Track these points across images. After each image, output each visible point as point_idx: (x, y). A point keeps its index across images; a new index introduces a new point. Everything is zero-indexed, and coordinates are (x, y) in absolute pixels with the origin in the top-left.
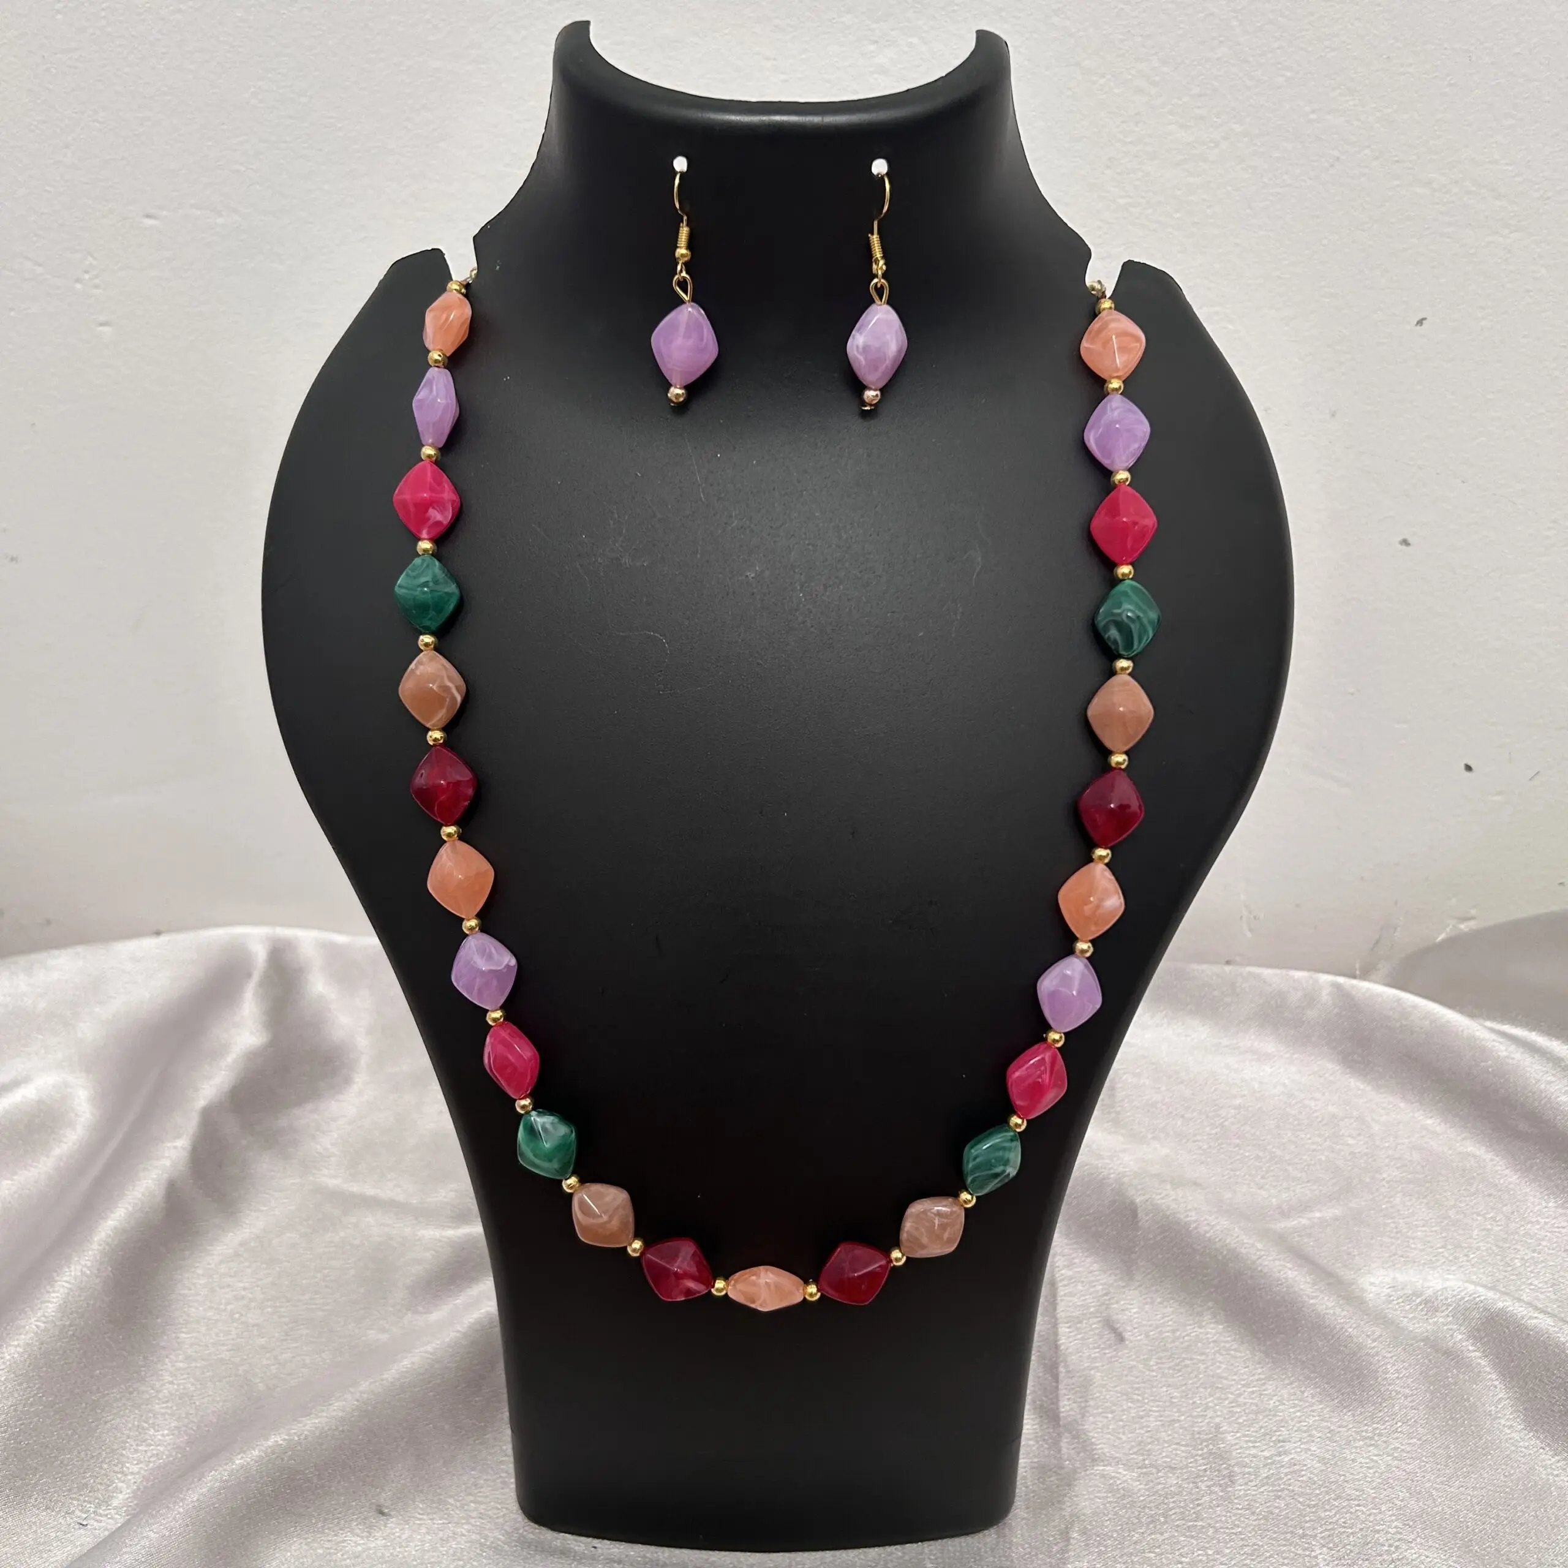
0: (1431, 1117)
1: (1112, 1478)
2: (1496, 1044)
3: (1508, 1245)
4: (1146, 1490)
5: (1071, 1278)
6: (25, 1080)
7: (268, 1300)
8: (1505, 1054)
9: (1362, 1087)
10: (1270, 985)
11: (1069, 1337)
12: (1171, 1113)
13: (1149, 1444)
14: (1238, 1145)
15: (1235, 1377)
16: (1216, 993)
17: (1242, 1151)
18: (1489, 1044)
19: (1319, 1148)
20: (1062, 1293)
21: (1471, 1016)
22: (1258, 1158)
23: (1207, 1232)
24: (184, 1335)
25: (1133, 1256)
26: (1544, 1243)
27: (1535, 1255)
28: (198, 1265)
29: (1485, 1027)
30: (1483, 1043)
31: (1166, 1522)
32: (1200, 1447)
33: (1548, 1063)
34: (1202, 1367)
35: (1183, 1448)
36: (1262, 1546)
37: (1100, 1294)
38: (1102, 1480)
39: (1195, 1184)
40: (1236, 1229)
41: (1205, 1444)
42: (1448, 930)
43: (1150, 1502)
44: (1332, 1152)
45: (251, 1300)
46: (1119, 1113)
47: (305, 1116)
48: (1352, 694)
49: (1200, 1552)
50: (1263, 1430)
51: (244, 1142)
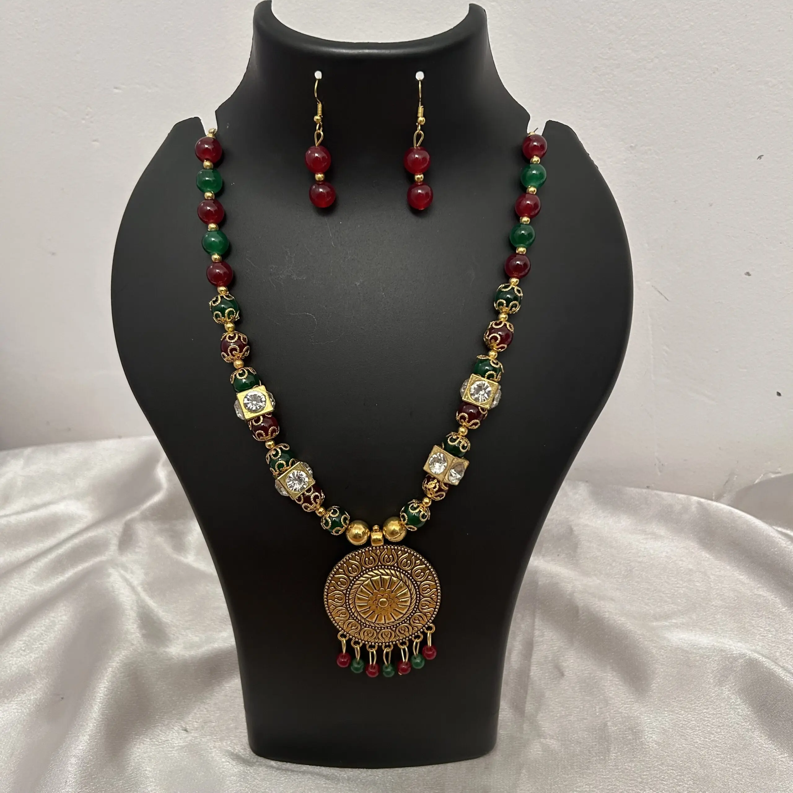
0: (743, 575)
1: (546, 745)
4: (564, 752)
10: (666, 501)
11: (536, 672)
12: (605, 562)
14: (637, 582)
15: (618, 699)
16: (637, 502)
17: (639, 585)
19: (681, 586)
20: (536, 649)
22: (647, 589)
23: (613, 624)
25: (574, 634)
30: (773, 539)
37: (555, 651)
38: (542, 745)
39: (612, 599)
40: (629, 623)
42: (761, 477)
43: (565, 758)
44: (687, 589)
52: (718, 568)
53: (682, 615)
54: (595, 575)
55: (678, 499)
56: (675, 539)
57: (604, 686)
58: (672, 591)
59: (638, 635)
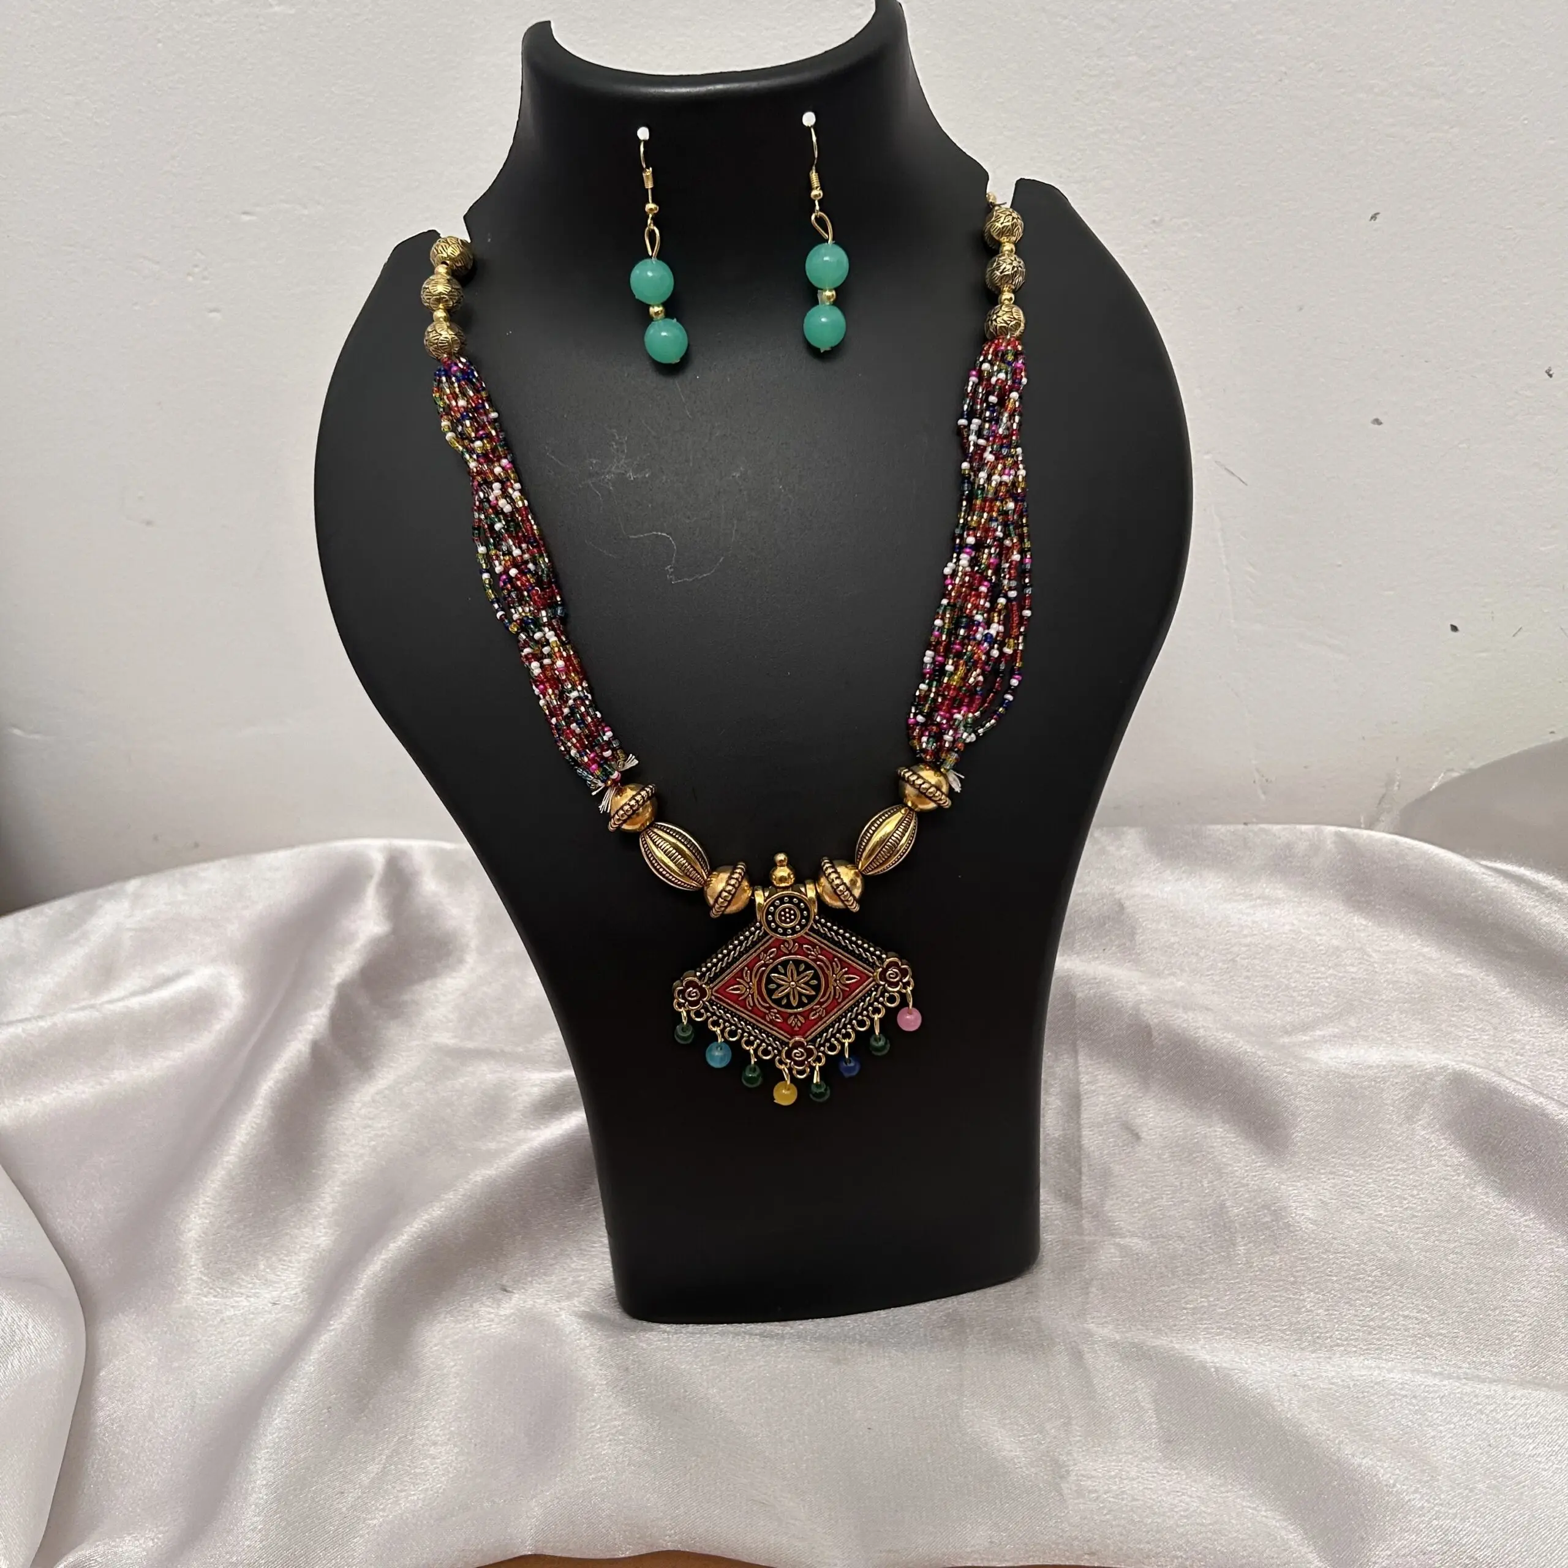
1: (1126, 1246)
4: (1157, 1254)
6: (188, 972)
10: (1280, 839)
11: (1091, 1139)
12: (1187, 952)
14: (1247, 977)
15: (1239, 1165)
16: (1230, 848)
17: (1251, 982)
18: (1480, 878)
19: (1323, 976)
20: (1086, 1104)
22: (1266, 986)
24: (337, 1166)
25: (1149, 1071)
28: (343, 1110)
32: (1206, 1220)
33: (1532, 892)
37: (1120, 1103)
38: (1118, 1248)
40: (1242, 1042)
41: (1211, 1217)
42: (1439, 779)
44: (1335, 979)
47: (425, 991)
52: (1384, 940)
53: (1332, 1022)
54: (1173, 974)
55: (1302, 833)
56: (1305, 902)
57: (1212, 1147)
58: (1309, 985)
59: (1259, 1057)
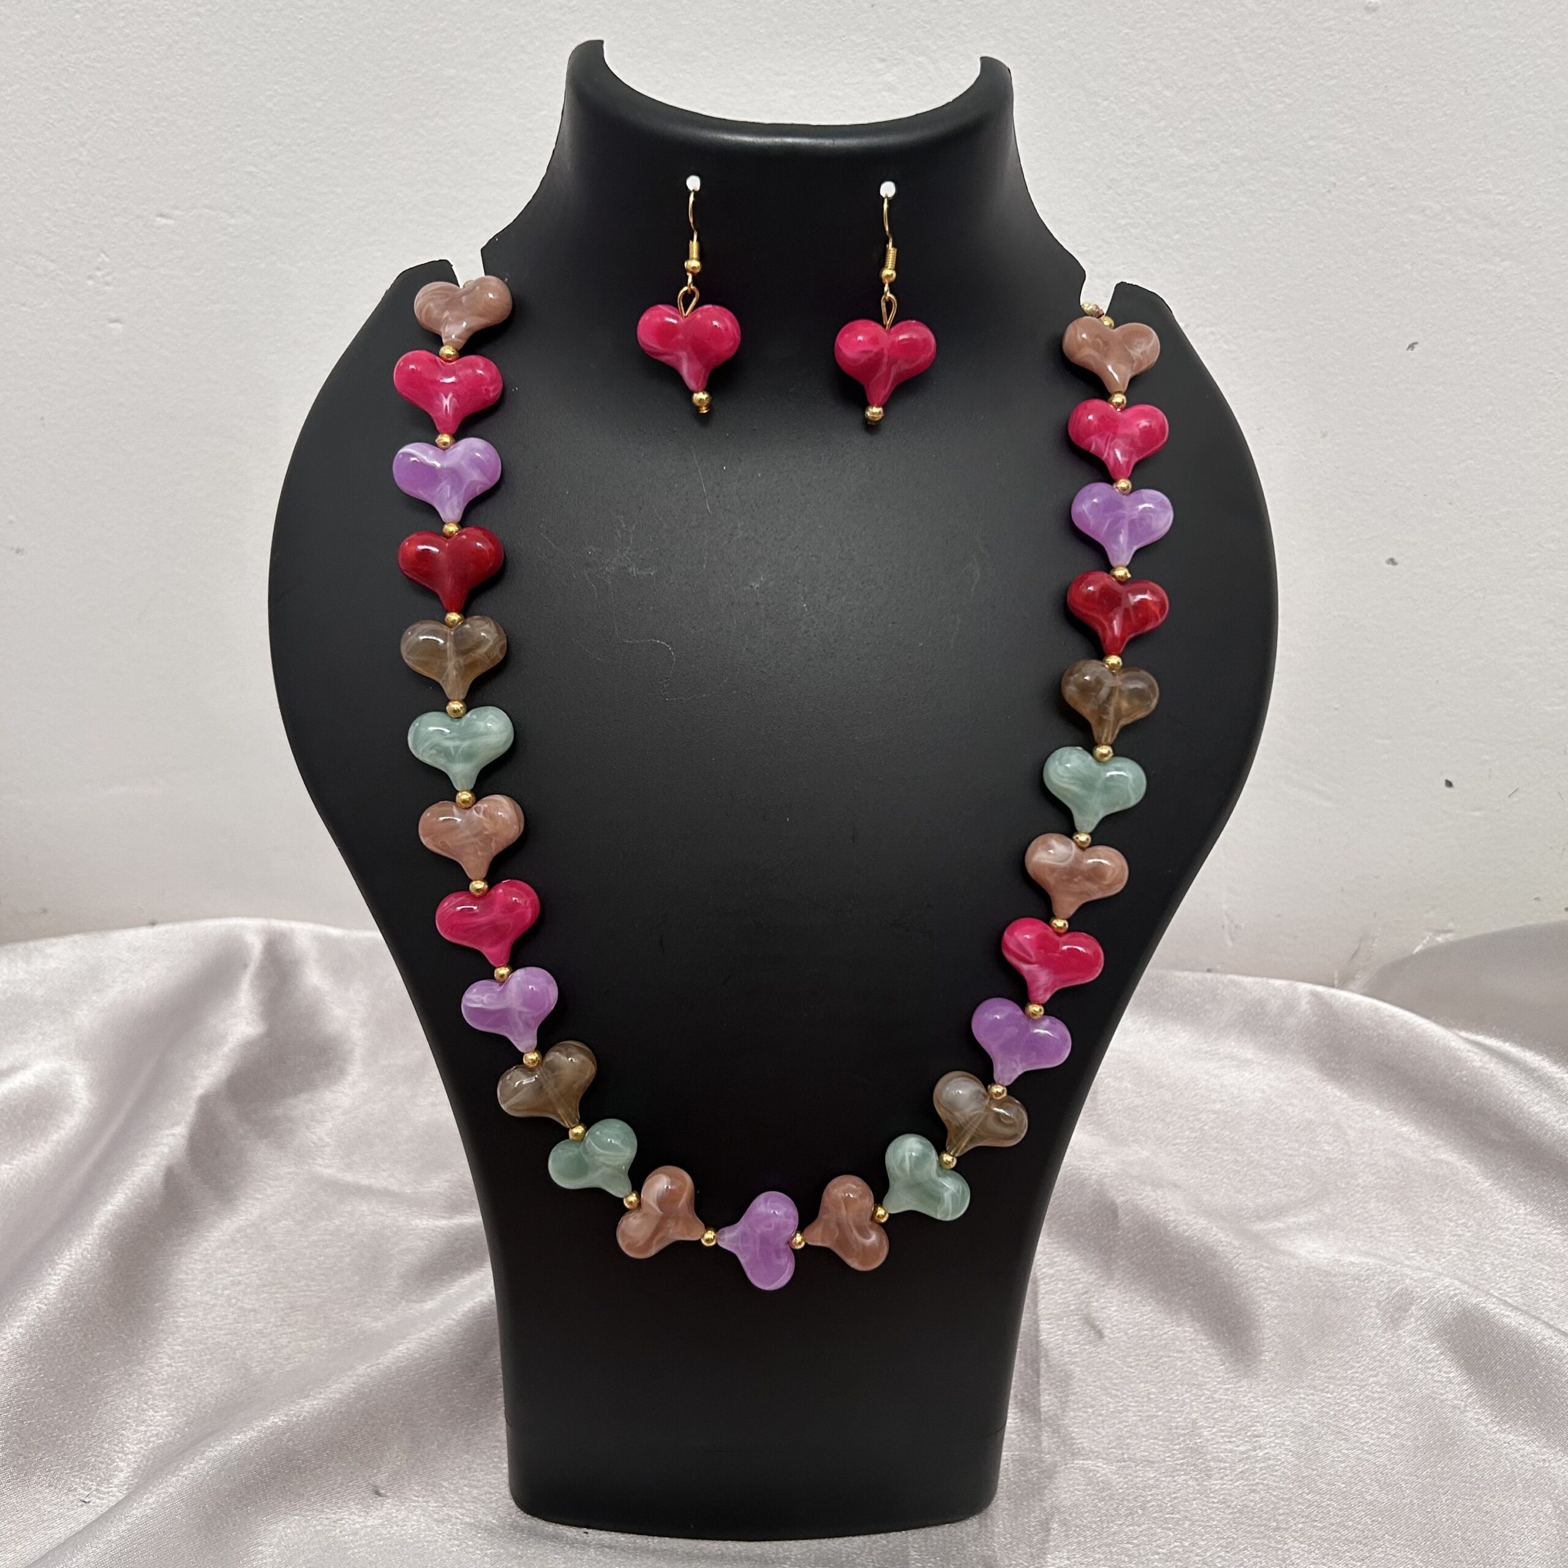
0: (1406, 1125)
1: (1090, 1471)
2: (1471, 1054)
3: (1478, 1251)
4: (1126, 1483)
5: (1052, 1276)
6: (24, 1066)
7: (264, 1286)
8: (1479, 1064)
9: (1338, 1094)
10: (1251, 993)
11: (1050, 1333)
12: (1152, 1116)
13: (1128, 1438)
14: (1216, 1150)
15: (1210, 1375)
16: (1198, 1000)
17: (1220, 1156)
18: (1464, 1055)
19: (1296, 1153)
20: (1043, 1291)
21: (1447, 1026)
22: (1236, 1162)
23: (1184, 1231)
24: (182, 1319)
25: (1113, 1256)
26: (1514, 1249)
27: (1504, 1260)
28: (194, 1250)
29: (1461, 1037)
30: (1459, 1053)
31: (1143, 1514)
32: (1177, 1442)
33: (1521, 1074)
34: (1179, 1364)
35: (1160, 1443)
36: (1237, 1539)
37: (1080, 1292)
38: (1082, 1473)
39: (1176, 1186)
40: (1214, 1229)
41: (1182, 1439)
42: (1425, 941)
43: (1128, 1495)
44: (1309, 1157)
45: (248, 1286)
46: (1100, 1116)
47: (300, 1106)
48: (1336, 709)
49: (1176, 1544)
50: (1238, 1426)
51: (241, 1131)
52: (1360, 1115)
53: (1306, 1206)
54: (1137, 1141)
55: (1274, 989)
56: (1275, 1065)
58: (1282, 1162)
